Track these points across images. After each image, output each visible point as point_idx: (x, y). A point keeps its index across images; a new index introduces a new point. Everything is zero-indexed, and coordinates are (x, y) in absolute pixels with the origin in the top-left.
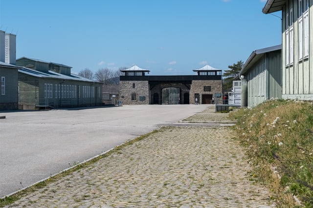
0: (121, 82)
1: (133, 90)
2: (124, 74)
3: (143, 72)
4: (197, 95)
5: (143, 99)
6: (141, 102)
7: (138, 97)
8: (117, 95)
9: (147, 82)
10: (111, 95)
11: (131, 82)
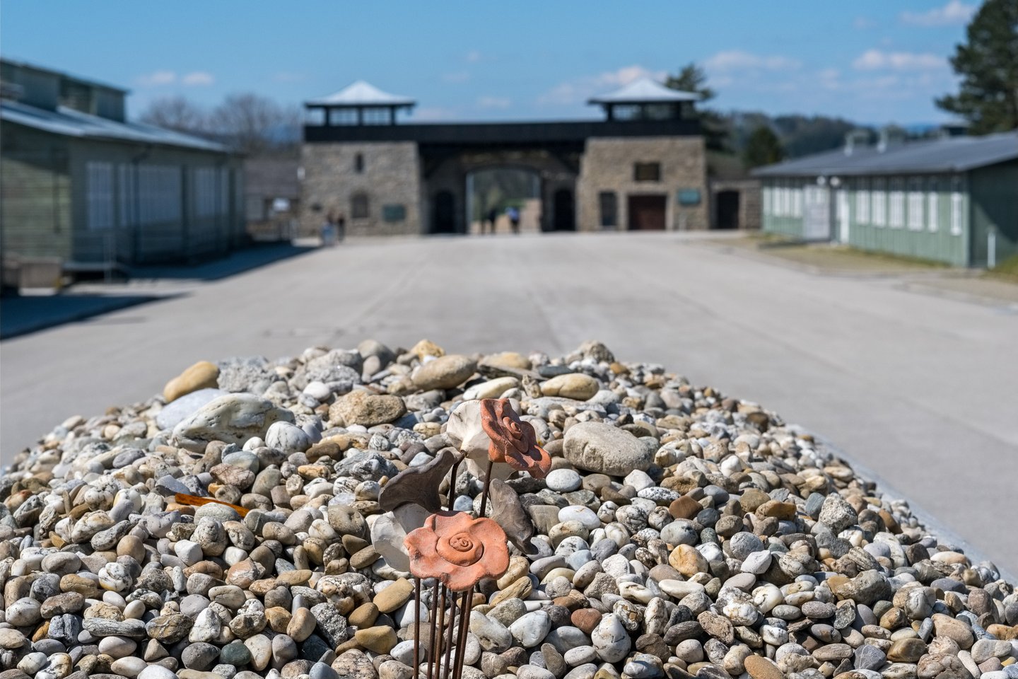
0: (308, 150)
1: (359, 182)
2: (318, 117)
3: (393, 107)
4: (607, 199)
5: (395, 215)
6: (389, 227)
7: (376, 209)
8: (295, 203)
9: (409, 150)
10: (268, 202)
11: (349, 150)
